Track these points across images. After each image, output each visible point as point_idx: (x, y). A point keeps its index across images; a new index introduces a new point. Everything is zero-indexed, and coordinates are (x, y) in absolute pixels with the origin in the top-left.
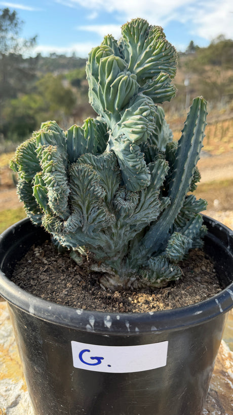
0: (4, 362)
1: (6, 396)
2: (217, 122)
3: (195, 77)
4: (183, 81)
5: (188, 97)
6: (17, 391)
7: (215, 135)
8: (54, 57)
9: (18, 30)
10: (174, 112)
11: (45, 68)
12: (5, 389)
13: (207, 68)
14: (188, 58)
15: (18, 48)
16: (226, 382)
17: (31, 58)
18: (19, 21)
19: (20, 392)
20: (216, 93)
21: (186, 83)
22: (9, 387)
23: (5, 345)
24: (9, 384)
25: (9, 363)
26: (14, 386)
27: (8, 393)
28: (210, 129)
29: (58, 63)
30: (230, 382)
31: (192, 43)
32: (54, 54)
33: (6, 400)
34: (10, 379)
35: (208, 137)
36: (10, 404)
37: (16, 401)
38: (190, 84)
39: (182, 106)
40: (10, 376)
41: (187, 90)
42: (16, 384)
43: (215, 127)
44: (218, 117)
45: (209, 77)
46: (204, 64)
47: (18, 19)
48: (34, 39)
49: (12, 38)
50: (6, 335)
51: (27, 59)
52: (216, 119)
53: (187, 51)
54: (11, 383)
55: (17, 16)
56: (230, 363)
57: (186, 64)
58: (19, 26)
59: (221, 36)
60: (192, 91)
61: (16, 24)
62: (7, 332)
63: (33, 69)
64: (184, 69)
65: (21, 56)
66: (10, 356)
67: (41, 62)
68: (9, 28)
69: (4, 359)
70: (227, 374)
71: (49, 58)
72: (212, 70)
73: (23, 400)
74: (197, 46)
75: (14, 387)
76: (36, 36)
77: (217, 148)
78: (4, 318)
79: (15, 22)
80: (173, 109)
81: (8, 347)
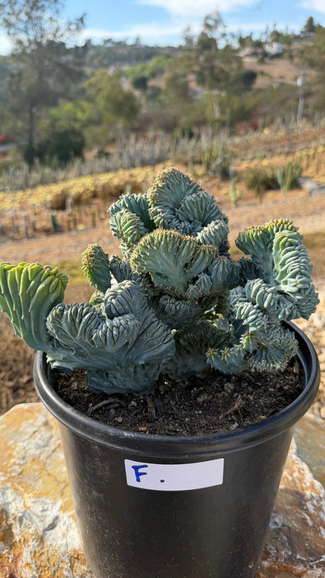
0: (41, 477)
1: (42, 516)
6: (55, 511)
9: (60, 7)
10: (281, 127)
12: (41, 509)
15: (59, 33)
16: (303, 517)
17: (77, 48)
19: (58, 514)
23: (42, 457)
24: (46, 503)
25: (46, 478)
27: (44, 513)
30: (307, 517)
31: (311, 21)
33: (42, 521)
34: (47, 497)
36: (47, 526)
37: (53, 523)
39: (293, 117)
40: (47, 494)
42: (54, 504)
50: (42, 444)
53: (302, 33)
54: (48, 502)
56: (311, 494)
62: (43, 441)
64: (297, 60)
65: (63, 44)
66: (47, 471)
69: (40, 473)
70: (305, 507)
73: (62, 523)
75: (52, 508)
78: (40, 424)
81: (45, 460)
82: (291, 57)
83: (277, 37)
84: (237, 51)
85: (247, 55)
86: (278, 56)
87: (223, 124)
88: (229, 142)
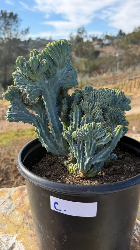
0: (6, 224)
1: (7, 243)
2: (136, 78)
3: (123, 51)
4: (116, 54)
5: (118, 63)
6: (13, 240)
7: (135, 87)
8: (39, 40)
9: (18, 24)
10: (110, 73)
11: (33, 46)
12: (6, 239)
13: (130, 46)
14: (118, 40)
15: (18, 35)
16: (134, 238)
17: (25, 41)
18: (19, 20)
19: (15, 241)
20: (136, 60)
21: (117, 55)
22: (9, 238)
23: (7, 214)
24: (9, 236)
25: (10, 224)
26: (11, 237)
27: (8, 242)
28: (131, 82)
29: (41, 43)
30: (136, 238)
31: (121, 31)
32: (39, 38)
33: (7, 246)
34: (9, 234)
35: (130, 87)
36: (9, 249)
37: (13, 246)
38: (120, 56)
39: (115, 69)
40: (9, 232)
41: (118, 59)
42: (13, 236)
43: (135, 81)
44: (136, 75)
45: (131, 52)
46: (128, 43)
47: (18, 18)
48: (27, 30)
49: (15, 30)
50: (8, 208)
51: (23, 41)
52: (135, 77)
53: (117, 36)
54: (10, 236)
55: (18, 17)
56: (137, 227)
57: (118, 44)
58: (19, 22)
60: (121, 60)
61: (17, 21)
62: (8, 206)
63: (27, 47)
64: (116, 46)
65: (19, 40)
66: (10, 220)
67: (31, 43)
68: (13, 23)
69: (6, 222)
70: (134, 233)
71: (36, 41)
72: (133, 47)
73: (17, 246)
74: (124, 33)
75: (12, 239)
76: (29, 28)
77: (136, 94)
78: (7, 198)
79: (16, 20)
80: (109, 70)
81: (9, 215)
82: (113, 45)
83: (107, 37)
84: (92, 43)
85: (96, 44)
86: (108, 45)
87: (86, 72)
88: (89, 79)
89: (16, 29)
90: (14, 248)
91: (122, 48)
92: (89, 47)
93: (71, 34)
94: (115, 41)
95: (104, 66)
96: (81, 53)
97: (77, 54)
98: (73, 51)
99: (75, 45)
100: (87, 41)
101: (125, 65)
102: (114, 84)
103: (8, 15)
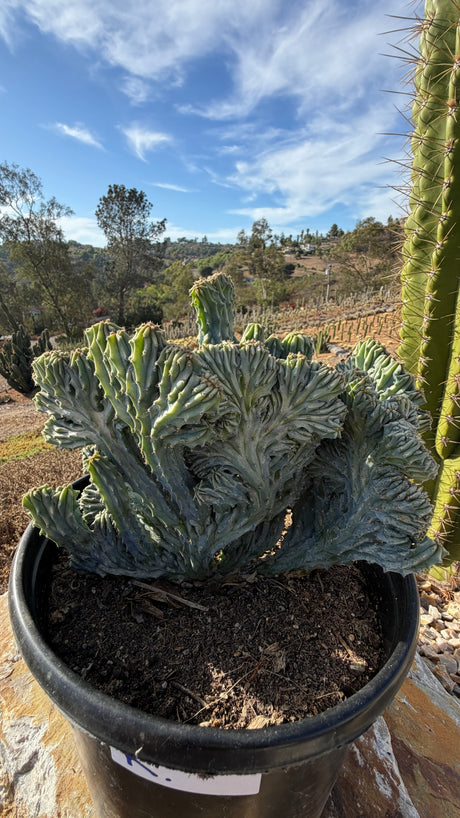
1: (17, 750)
3: (337, 266)
4: (324, 270)
5: (329, 288)
9: (146, 213)
10: (313, 305)
11: (172, 255)
12: (18, 738)
13: (352, 255)
14: (329, 243)
15: (145, 233)
17: (158, 244)
18: (147, 203)
19: (38, 747)
20: (360, 283)
22: (26, 734)
24: (27, 727)
26: (33, 731)
27: (21, 746)
29: (187, 249)
31: (335, 227)
32: (183, 239)
33: (16, 759)
36: (19, 769)
38: (331, 274)
39: (322, 298)
40: (32, 711)
41: (327, 280)
42: (38, 728)
46: (348, 251)
48: (162, 223)
49: (139, 222)
51: (154, 245)
53: (329, 235)
55: (144, 198)
57: (328, 251)
58: (146, 209)
59: (370, 220)
60: (333, 282)
61: (143, 207)
63: (161, 256)
64: (325, 257)
65: (148, 241)
67: (169, 249)
68: (136, 211)
71: (178, 243)
72: (357, 258)
75: (33, 736)
76: (165, 221)
79: (142, 204)
80: (311, 301)
82: (321, 254)
83: (310, 239)
84: (280, 249)
85: (287, 253)
86: (310, 253)
87: (270, 303)
88: (274, 316)
89: (142, 221)
90: (33, 767)
91: (338, 258)
92: (274, 257)
93: (243, 232)
94: (324, 246)
95: (302, 292)
96: (260, 268)
97: (253, 271)
98: (246, 264)
99: (250, 254)
100: (273, 246)
101: (342, 291)
102: (318, 326)
103: (127, 195)
